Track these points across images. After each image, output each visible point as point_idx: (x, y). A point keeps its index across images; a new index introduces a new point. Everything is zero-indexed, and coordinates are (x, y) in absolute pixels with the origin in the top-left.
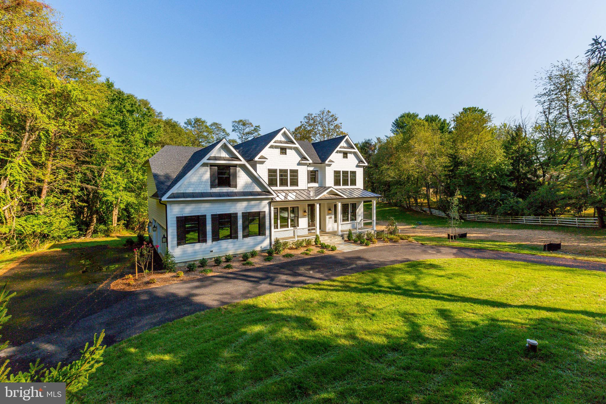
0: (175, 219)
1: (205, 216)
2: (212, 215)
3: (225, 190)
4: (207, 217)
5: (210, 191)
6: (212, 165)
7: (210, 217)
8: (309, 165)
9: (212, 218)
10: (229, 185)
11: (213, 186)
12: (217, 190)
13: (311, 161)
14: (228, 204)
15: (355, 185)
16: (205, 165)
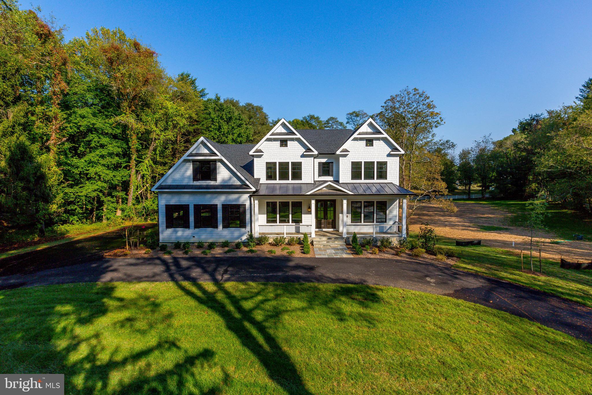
0: (165, 207)
1: (189, 205)
2: (194, 205)
4: (190, 207)
5: (192, 184)
6: (194, 161)
7: (193, 206)
8: (315, 157)
9: (194, 207)
10: (209, 179)
11: (195, 179)
12: (199, 183)
13: (316, 152)
14: (209, 196)
15: (386, 179)
16: (186, 161)
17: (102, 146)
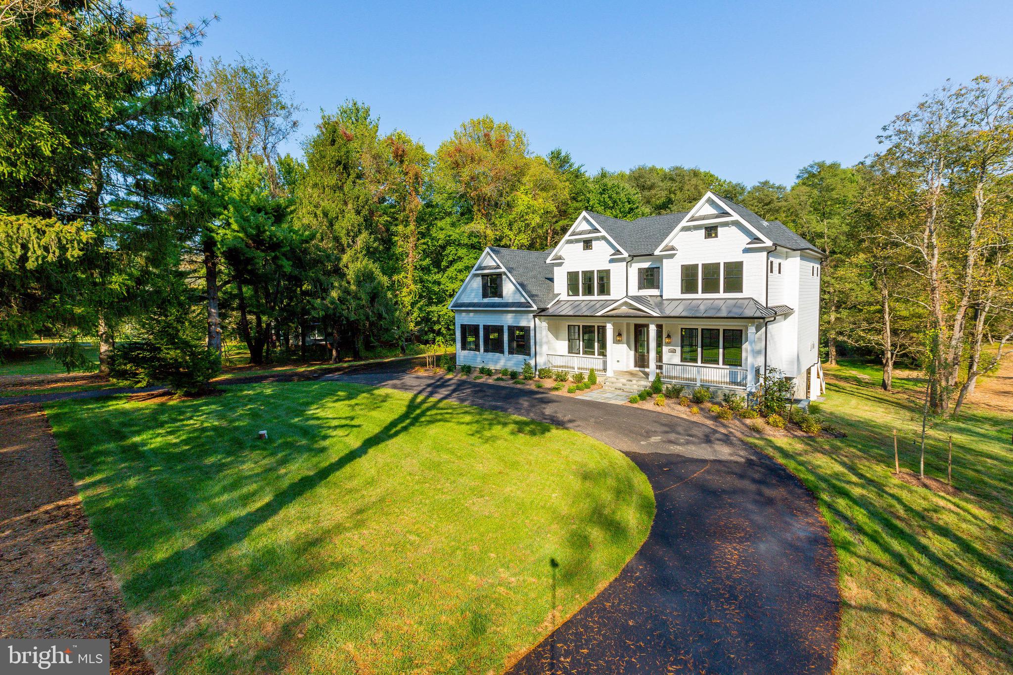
1: (479, 326)
3: (496, 300)
5: (481, 301)
6: (483, 276)
7: (482, 327)
8: (629, 261)
10: (497, 295)
11: (485, 296)
12: (486, 300)
13: (625, 255)
14: (496, 315)
15: (741, 291)
16: (476, 275)
17: (460, 258)
